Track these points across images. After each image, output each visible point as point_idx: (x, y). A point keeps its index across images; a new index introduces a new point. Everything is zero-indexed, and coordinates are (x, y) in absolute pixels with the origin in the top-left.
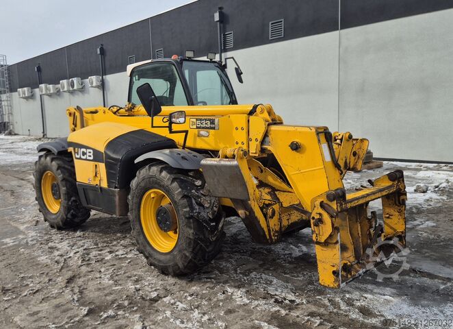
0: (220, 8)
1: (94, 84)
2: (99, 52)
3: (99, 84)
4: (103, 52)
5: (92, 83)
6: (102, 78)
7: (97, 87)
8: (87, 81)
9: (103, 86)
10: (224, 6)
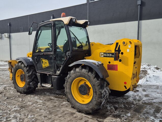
0: (53, 15)
1: (6, 36)
2: (8, 25)
3: (8, 36)
4: (10, 25)
5: (5, 36)
6: (10, 34)
7: (7, 37)
8: (3, 35)
9: (10, 37)
10: (54, 15)
